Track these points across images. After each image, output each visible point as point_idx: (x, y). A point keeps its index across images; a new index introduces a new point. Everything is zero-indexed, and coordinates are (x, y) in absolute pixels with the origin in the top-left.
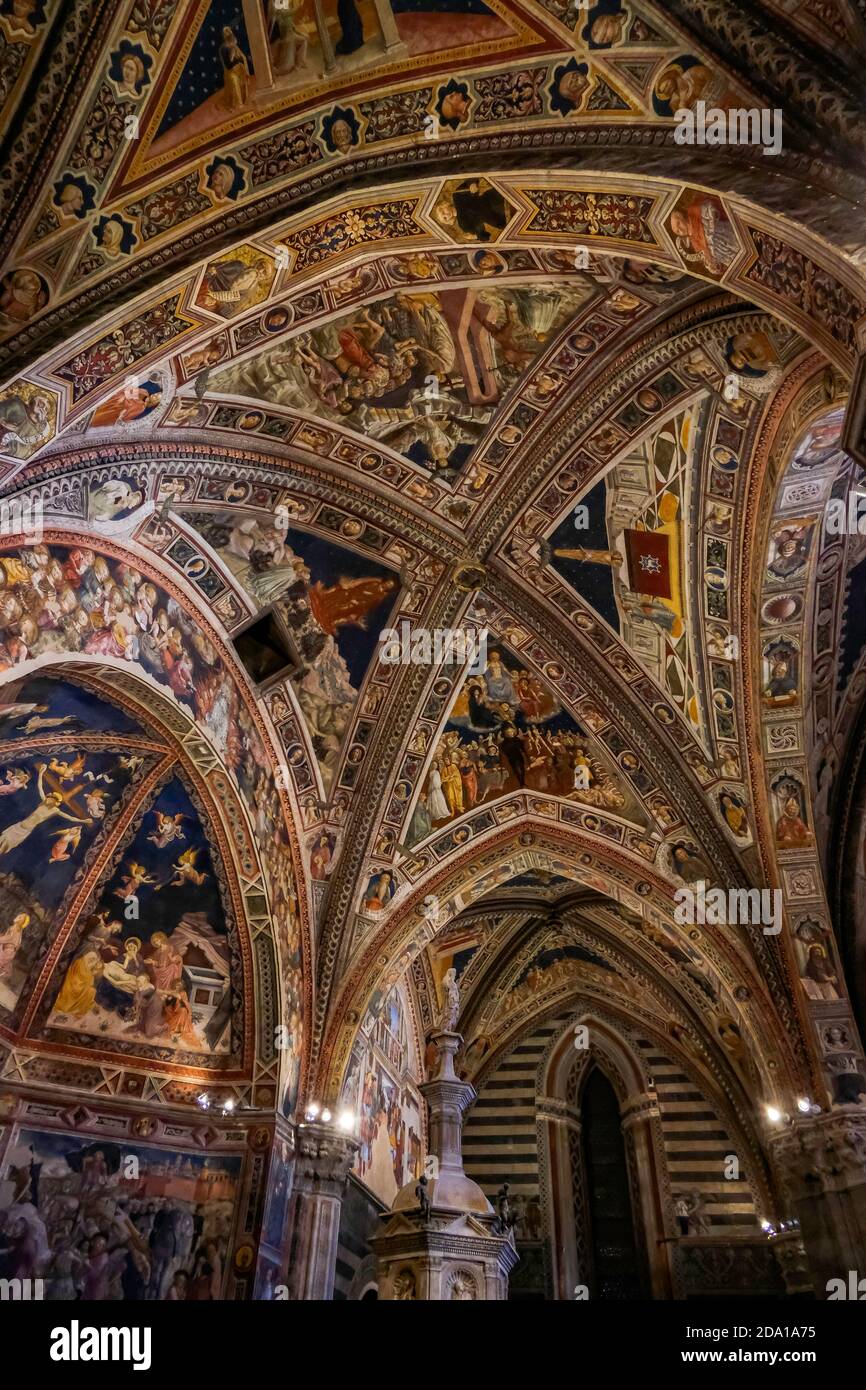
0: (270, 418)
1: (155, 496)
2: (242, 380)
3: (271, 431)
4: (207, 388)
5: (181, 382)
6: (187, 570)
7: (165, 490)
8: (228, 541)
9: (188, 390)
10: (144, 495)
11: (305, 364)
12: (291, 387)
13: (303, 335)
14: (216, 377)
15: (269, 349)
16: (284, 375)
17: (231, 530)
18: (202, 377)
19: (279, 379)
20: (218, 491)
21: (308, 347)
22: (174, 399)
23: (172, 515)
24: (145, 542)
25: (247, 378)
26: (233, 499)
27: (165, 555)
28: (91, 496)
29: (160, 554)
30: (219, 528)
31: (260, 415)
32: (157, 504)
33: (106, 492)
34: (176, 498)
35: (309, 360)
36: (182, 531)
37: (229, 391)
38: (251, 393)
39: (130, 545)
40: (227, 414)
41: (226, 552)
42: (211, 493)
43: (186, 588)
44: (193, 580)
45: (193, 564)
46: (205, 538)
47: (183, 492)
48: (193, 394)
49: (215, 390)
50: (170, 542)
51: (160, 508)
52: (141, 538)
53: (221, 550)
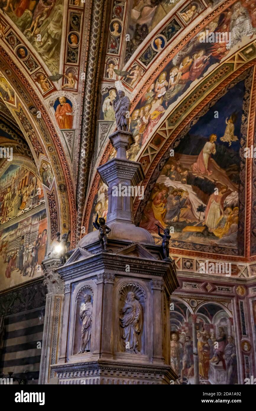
0: (71, 29)
1: (113, 81)
2: (52, 57)
3: (78, 24)
4: (57, 74)
5: (55, 89)
6: (160, 49)
7: (112, 76)
8: (145, 25)
9: (58, 84)
10: (112, 89)
11: (39, 26)
12: (52, 27)
13: (26, 35)
14: (52, 72)
15: (35, 51)
16: (46, 34)
17: (138, 25)
18: (53, 79)
19: (49, 36)
20: (114, 41)
21: (30, 29)
22: (63, 89)
23: (124, 69)
24: (136, 83)
25: (51, 54)
26: (119, 31)
27: (147, 68)
28: (106, 119)
29: (146, 71)
30: (136, 34)
31: (70, 35)
32: (117, 79)
33: (106, 110)
34: (116, 68)
35: (36, 25)
36: (135, 59)
37: (58, 61)
38: (58, 49)
39: (135, 92)
40: (71, 55)
41: (151, 25)
42: (116, 46)
43: (170, 48)
44: (166, 43)
45: (156, 47)
46: (142, 41)
47: (114, 64)
48: (60, 81)
49: (58, 69)
50: (140, 66)
51: (120, 77)
52: (133, 87)
53: (149, 29)
